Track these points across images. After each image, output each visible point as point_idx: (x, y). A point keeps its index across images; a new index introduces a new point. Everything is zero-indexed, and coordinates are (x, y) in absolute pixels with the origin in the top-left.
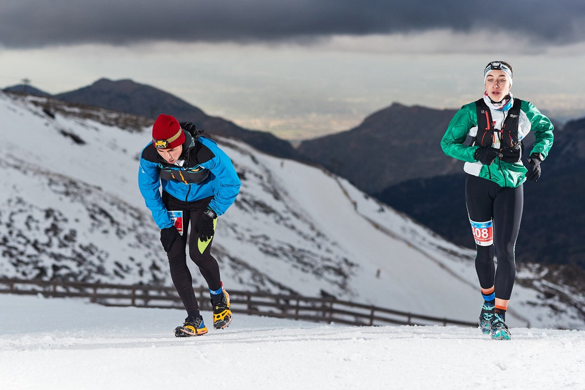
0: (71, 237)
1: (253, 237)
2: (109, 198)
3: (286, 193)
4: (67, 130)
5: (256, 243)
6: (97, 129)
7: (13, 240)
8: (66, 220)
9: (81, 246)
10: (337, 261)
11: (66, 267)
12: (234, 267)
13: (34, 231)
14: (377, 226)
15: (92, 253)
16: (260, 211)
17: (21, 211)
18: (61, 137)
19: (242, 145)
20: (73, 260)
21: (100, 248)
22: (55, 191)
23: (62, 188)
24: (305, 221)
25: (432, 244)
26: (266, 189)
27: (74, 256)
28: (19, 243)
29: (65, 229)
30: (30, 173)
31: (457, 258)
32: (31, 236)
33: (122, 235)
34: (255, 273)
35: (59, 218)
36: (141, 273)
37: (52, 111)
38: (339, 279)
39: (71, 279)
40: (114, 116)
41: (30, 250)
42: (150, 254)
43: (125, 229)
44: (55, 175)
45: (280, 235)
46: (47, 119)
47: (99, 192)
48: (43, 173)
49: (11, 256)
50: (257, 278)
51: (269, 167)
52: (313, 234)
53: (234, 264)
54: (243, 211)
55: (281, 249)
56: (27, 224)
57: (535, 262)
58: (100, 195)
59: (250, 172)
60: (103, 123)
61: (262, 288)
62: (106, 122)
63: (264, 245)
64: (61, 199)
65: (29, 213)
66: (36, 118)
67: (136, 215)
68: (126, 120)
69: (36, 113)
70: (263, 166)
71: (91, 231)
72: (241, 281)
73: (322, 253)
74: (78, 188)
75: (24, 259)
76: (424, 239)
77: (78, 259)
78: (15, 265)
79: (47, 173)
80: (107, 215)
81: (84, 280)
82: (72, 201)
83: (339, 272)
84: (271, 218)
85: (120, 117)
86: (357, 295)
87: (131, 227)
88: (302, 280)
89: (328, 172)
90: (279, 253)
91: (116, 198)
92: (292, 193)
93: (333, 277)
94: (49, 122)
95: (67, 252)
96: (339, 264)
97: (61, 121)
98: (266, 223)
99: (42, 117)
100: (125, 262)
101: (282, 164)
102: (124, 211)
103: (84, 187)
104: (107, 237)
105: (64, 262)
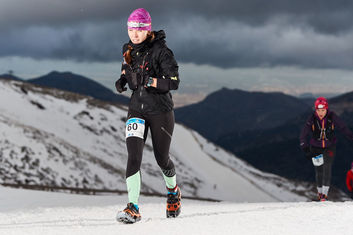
0: (36, 163)
2: (58, 141)
4: (35, 101)
5: (144, 168)
6: (52, 101)
7: (2, 165)
8: (33, 153)
10: (191, 179)
11: (33, 181)
13: (15, 159)
15: (48, 173)
17: (7, 148)
18: (31, 105)
20: (37, 176)
22: (28, 137)
23: (31, 135)
25: (246, 170)
29: (33, 159)
30: (13, 126)
31: (261, 179)
32: (13, 162)
33: (66, 162)
35: (30, 152)
36: (77, 184)
37: (26, 89)
38: (192, 190)
40: (62, 93)
41: (12, 171)
42: (82, 174)
43: (67, 158)
44: (28, 127)
46: (23, 94)
47: (53, 137)
49: (1, 174)
50: (145, 188)
52: (177, 163)
56: (11, 155)
57: (306, 180)
58: (53, 139)
60: (55, 97)
62: (57, 96)
63: (149, 169)
64: (31, 141)
65: (12, 149)
67: (75, 150)
68: (69, 95)
69: (16, 91)
71: (48, 159)
73: (182, 174)
74: (41, 135)
75: (9, 175)
76: (241, 167)
77: (40, 176)
78: (4, 179)
79: (22, 126)
80: (57, 150)
82: (38, 142)
83: (192, 185)
85: (65, 94)
89: (186, 127)
90: (158, 174)
91: (63, 141)
93: (188, 188)
94: (24, 96)
95: (34, 172)
96: (192, 181)
97: (31, 95)
98: (149, 157)
99: (20, 93)
100: (68, 178)
102: (67, 148)
103: (44, 134)
104: (57, 163)
105: (32, 178)
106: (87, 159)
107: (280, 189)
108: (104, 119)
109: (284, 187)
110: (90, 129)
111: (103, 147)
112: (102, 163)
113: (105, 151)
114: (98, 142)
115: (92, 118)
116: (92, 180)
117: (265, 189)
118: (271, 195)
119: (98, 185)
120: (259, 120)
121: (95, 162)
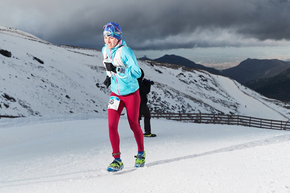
0: (159, 99)
1: (210, 97)
2: (169, 88)
3: (219, 85)
4: (158, 70)
5: (211, 99)
8: (158, 95)
9: (162, 102)
10: (234, 103)
11: (158, 108)
12: (205, 106)
15: (165, 104)
16: (212, 90)
18: (156, 71)
19: (206, 72)
20: (160, 105)
22: (154, 87)
23: (156, 86)
24: (225, 92)
25: (260, 97)
26: (213, 84)
27: (160, 104)
31: (268, 101)
34: (211, 107)
35: (156, 94)
36: (179, 108)
37: (153, 64)
38: (235, 108)
39: (160, 111)
40: (170, 65)
42: (181, 103)
43: (174, 96)
45: (218, 97)
47: (167, 86)
50: (212, 109)
51: (214, 78)
52: (227, 96)
53: (205, 105)
54: (207, 90)
55: (218, 100)
59: (209, 79)
60: (167, 67)
61: (213, 111)
63: (213, 99)
64: (156, 89)
66: (148, 66)
67: (177, 92)
69: (148, 65)
70: (212, 77)
71: (165, 97)
72: (207, 110)
73: (230, 101)
74: (161, 85)
76: (258, 96)
77: (161, 105)
80: (169, 93)
81: (163, 111)
82: (159, 89)
83: (235, 106)
84: (215, 92)
85: (172, 65)
86: (240, 113)
87: (176, 96)
88: (224, 109)
89: (230, 78)
90: (218, 102)
91: (172, 88)
92: (220, 85)
93: (233, 108)
94: (152, 67)
95: (158, 103)
97: (155, 67)
99: (150, 66)
100: (174, 106)
101: (217, 77)
102: (174, 91)
104: (169, 99)
105: (158, 106)
106: (183, 96)
108: (191, 76)
109: (280, 105)
110: (184, 81)
111: (191, 90)
112: (191, 97)
113: (192, 92)
114: (188, 88)
115: (185, 76)
116: (186, 106)
117: (270, 106)
118: (273, 109)
119: (189, 109)
120: (266, 73)
121: (187, 97)
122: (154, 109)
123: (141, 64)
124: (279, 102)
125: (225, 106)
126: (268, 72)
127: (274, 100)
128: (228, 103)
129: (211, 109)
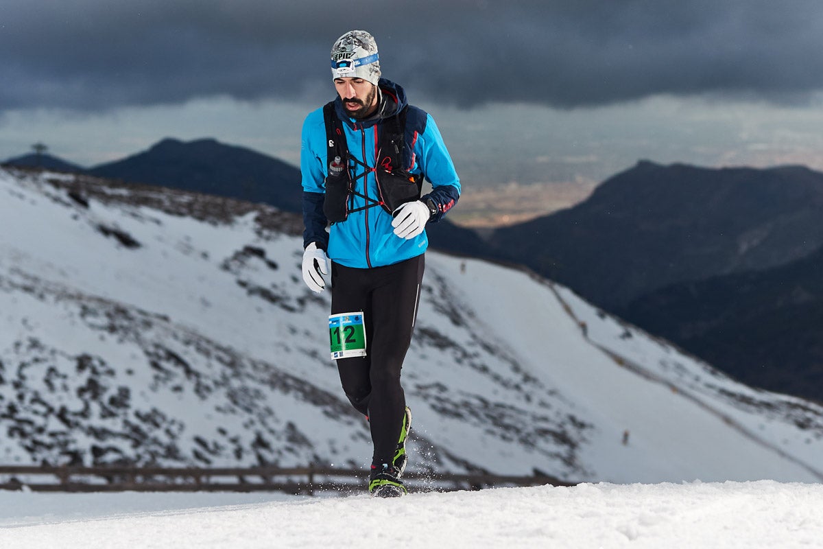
0: (121, 400)
1: (419, 387)
2: (181, 334)
3: (471, 314)
4: (110, 225)
5: (426, 397)
6: (158, 222)
7: (26, 409)
8: (111, 373)
9: (138, 415)
10: (558, 420)
11: (115, 450)
13: (60, 393)
14: (620, 361)
15: (157, 425)
16: (430, 344)
17: (36, 360)
18: (100, 237)
20: (126, 437)
21: (170, 415)
22: (92, 326)
23: (103, 321)
24: (504, 357)
25: (710, 386)
26: (439, 309)
27: (127, 431)
28: (36, 413)
29: (111, 387)
30: (50, 298)
31: (752, 408)
32: (55, 400)
33: (205, 393)
34: (426, 446)
35: (101, 369)
36: (239, 453)
37: (83, 194)
38: (563, 450)
40: (186, 199)
41: (55, 424)
42: (252, 422)
43: (209, 383)
44: (91, 299)
45: (464, 382)
46: (74, 209)
47: (164, 323)
48: (71, 297)
49: (23, 434)
50: (429, 454)
51: (442, 273)
52: (517, 378)
55: (466, 405)
56: (48, 382)
58: (166, 329)
60: (168, 212)
61: (437, 469)
62: (172, 209)
63: (438, 399)
64: (102, 338)
65: (50, 364)
66: (58, 208)
67: (227, 358)
68: (205, 205)
69: (57, 200)
71: (154, 388)
73: (533, 408)
74: (130, 319)
75: (45, 438)
76: (697, 379)
77: (135, 435)
78: (30, 450)
79: (78, 297)
80: (179, 361)
81: (147, 466)
82: (121, 341)
83: (562, 438)
84: (448, 355)
85: (196, 200)
87: (219, 378)
88: (503, 454)
89: (537, 277)
90: (463, 411)
91: (194, 333)
92: (480, 313)
93: (552, 446)
94: (79, 213)
95: (115, 425)
96: (560, 426)
97: (99, 210)
98: (440, 364)
99: (67, 205)
100: (211, 437)
101: (463, 267)
102: (207, 354)
103: (139, 317)
104: (180, 398)
105: (111, 442)
106: (263, 382)
107: (807, 434)
109: (818, 426)
110: (266, 294)
111: (309, 345)
112: (307, 388)
113: (314, 354)
114: (293, 331)
115: (273, 265)
116: (279, 438)
117: (765, 435)
118: (782, 454)
119: (297, 454)
120: (744, 247)
121: (286, 388)
122: (88, 460)
123: (12, 193)
124: (816, 413)
125: (508, 435)
126: (755, 242)
127: (785, 398)
128: (522, 417)
129: (426, 459)
